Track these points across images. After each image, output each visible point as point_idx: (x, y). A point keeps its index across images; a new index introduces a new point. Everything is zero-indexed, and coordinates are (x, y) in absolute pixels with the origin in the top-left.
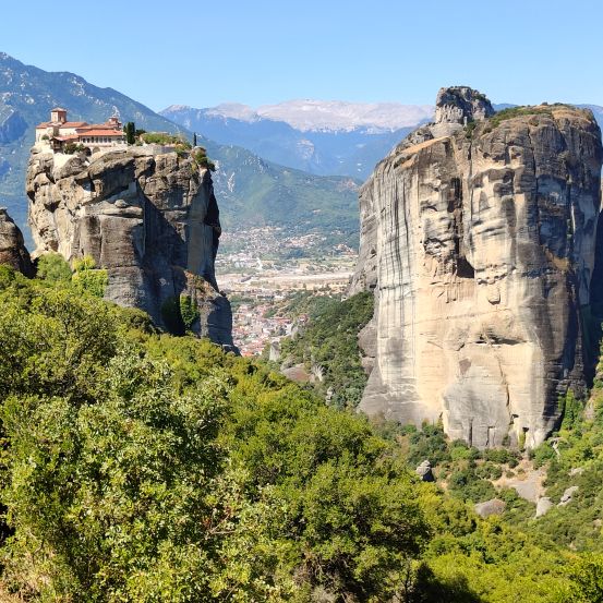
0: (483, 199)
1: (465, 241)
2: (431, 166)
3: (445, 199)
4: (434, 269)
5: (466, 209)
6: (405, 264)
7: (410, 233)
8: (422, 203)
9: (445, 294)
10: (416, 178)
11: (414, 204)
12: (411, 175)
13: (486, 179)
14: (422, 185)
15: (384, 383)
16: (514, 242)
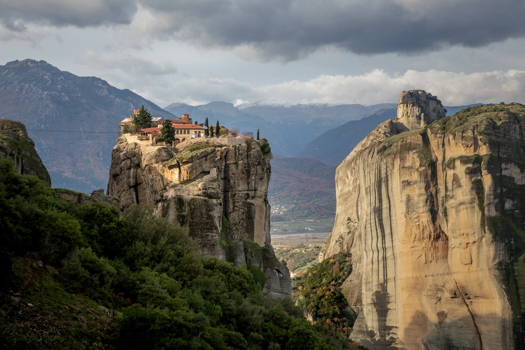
0: (456, 179)
1: (440, 214)
2: (411, 153)
3: (423, 179)
4: (413, 236)
5: (441, 187)
6: (387, 231)
7: (392, 207)
8: (403, 182)
9: (424, 256)
10: (397, 162)
11: (395, 183)
12: (393, 160)
13: (458, 163)
14: (403, 167)
15: (369, 329)
16: (483, 215)
